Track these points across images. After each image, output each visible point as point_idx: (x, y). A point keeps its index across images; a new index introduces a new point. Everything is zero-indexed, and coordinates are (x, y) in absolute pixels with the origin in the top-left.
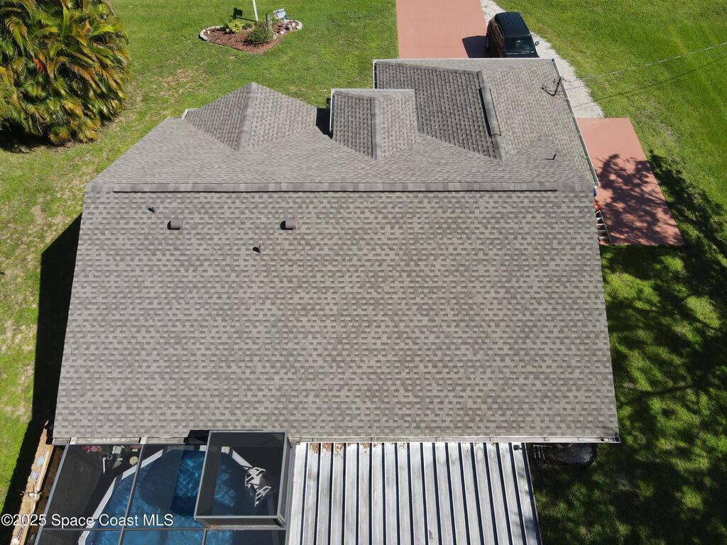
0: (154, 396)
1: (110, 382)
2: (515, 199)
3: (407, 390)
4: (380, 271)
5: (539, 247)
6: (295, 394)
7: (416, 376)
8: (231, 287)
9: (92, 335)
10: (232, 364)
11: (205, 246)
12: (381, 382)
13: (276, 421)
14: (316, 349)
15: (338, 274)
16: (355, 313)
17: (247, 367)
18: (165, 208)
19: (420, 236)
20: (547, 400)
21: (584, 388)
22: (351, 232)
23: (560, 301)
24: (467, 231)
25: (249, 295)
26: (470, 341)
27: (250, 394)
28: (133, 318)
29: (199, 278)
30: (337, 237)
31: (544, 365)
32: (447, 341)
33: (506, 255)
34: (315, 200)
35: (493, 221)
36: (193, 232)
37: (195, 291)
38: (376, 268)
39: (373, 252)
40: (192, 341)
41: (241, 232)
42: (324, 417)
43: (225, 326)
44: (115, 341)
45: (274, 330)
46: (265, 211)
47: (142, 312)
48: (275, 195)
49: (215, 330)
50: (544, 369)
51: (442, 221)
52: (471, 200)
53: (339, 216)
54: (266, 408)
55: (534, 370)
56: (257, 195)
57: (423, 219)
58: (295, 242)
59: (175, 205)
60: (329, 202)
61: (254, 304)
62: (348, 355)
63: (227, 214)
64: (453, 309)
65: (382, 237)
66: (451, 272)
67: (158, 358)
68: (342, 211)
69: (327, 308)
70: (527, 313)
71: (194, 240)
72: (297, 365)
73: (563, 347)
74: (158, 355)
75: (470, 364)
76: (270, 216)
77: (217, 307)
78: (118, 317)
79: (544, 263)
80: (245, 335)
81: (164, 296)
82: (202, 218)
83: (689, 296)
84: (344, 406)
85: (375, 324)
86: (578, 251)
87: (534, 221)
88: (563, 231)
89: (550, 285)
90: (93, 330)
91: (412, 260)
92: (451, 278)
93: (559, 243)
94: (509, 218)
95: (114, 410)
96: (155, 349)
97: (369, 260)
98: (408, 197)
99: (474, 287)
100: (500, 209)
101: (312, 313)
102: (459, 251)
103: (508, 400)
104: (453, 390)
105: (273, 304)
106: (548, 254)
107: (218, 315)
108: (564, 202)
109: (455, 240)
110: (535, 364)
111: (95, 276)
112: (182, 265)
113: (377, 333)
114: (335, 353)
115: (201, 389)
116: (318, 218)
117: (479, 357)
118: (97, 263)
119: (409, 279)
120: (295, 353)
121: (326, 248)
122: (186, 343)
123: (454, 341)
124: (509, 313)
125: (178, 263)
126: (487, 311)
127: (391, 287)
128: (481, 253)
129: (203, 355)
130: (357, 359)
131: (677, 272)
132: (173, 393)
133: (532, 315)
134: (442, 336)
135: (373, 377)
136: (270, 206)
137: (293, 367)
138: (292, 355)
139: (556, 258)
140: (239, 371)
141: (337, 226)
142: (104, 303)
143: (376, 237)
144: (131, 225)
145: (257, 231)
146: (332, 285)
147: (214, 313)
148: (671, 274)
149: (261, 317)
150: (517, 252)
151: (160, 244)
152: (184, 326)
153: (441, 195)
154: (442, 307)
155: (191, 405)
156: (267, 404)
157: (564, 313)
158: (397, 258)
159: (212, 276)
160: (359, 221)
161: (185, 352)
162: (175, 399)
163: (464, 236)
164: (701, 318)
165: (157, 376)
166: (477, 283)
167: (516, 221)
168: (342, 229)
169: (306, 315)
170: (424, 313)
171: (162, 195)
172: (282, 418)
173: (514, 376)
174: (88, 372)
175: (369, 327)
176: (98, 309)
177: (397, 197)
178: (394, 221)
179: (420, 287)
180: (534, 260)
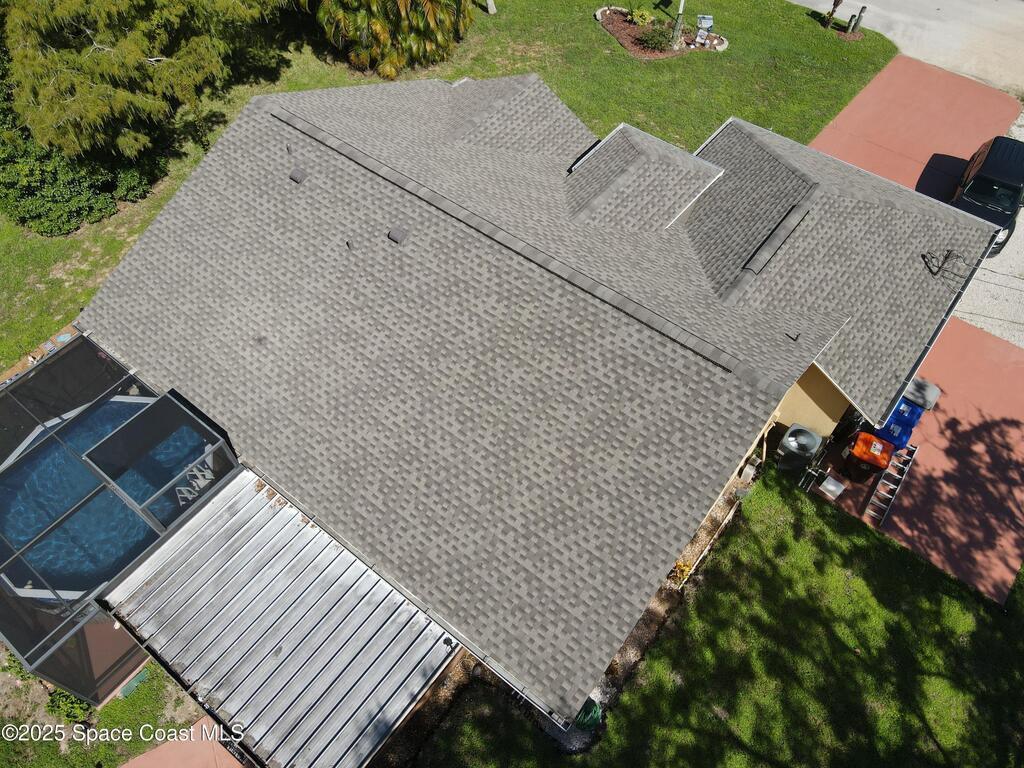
0: (168, 334)
1: (146, 297)
2: (668, 351)
3: (380, 490)
4: (450, 342)
5: (653, 429)
6: (278, 416)
7: (401, 482)
8: (301, 270)
9: (164, 245)
10: (248, 349)
11: (308, 213)
12: (362, 463)
13: (244, 432)
14: (328, 384)
15: (406, 319)
16: (392, 371)
17: (258, 360)
18: (302, 154)
19: (521, 329)
20: (519, 615)
21: (574, 635)
22: (452, 279)
23: (627, 512)
24: (579, 355)
25: (310, 288)
26: (486, 485)
27: (242, 388)
28: (202, 249)
29: (280, 243)
30: (434, 277)
31: (548, 572)
32: (461, 467)
33: (604, 412)
34: (442, 224)
35: (620, 362)
36: (308, 193)
37: (269, 254)
38: (448, 336)
39: (458, 317)
40: (233, 303)
41: (350, 217)
42: (286, 460)
43: (268, 306)
44: (175, 262)
45: (307, 339)
46: (386, 208)
47: (213, 248)
48: (408, 197)
49: (258, 304)
50: (544, 577)
51: (560, 326)
52: (612, 321)
53: (453, 255)
54: (245, 413)
55: (532, 570)
56: (391, 187)
57: (539, 311)
58: (390, 258)
59: (312, 156)
60: (454, 234)
61: (308, 300)
62: (354, 412)
63: (350, 192)
64: (494, 435)
65: (481, 305)
66: (525, 392)
67: (195, 301)
68: (460, 251)
69: (370, 348)
70: (576, 498)
71: (302, 202)
72: (301, 388)
73: (587, 568)
74: (198, 297)
75: (466, 510)
76: (387, 216)
77: (275, 282)
78: (192, 240)
79: (643, 452)
80: (279, 327)
81: (241, 242)
82: (325, 183)
83: (939, 674)
84: (311, 462)
85: (402, 397)
86: (698, 465)
87: (672, 393)
88: (699, 428)
89: (630, 483)
90: (167, 240)
91: (492, 351)
92: (519, 399)
93: (682, 440)
94: (643, 370)
95: (131, 326)
96: (199, 290)
97: (447, 323)
98: (542, 276)
99: (537, 426)
100: (639, 353)
101: (352, 344)
102: (551, 373)
103: (476, 581)
104: (426, 526)
105: (325, 311)
106: (657, 445)
107: (271, 291)
108: (729, 392)
109: (556, 358)
110: (538, 564)
111: (202, 190)
112: (276, 222)
113: (397, 407)
114: (343, 400)
115: (207, 355)
116: (431, 245)
117: (481, 509)
118: (212, 178)
119: (473, 371)
120: (308, 375)
121: (415, 282)
122: (226, 302)
123: (469, 472)
124: (555, 483)
125: (274, 217)
126: (530, 464)
127: (448, 368)
128: (576, 391)
129: (232, 323)
130: (359, 422)
131: (952, 633)
132: (184, 343)
133: (580, 504)
134: (461, 457)
135: (360, 452)
136: (395, 206)
137: (296, 388)
138: (304, 375)
139: (664, 455)
140: (249, 359)
141: (443, 266)
142: (192, 220)
143: (473, 301)
144: (262, 156)
145: (364, 226)
146: (391, 327)
147: (270, 287)
148: (937, 628)
149: (304, 318)
150: (620, 418)
151: (273, 189)
152: (236, 283)
153: (581, 295)
154: (485, 425)
155: (189, 365)
156: (248, 410)
157: (621, 529)
158: (478, 338)
159: (293, 248)
160: (469, 272)
161: (220, 310)
162: (181, 350)
163: (571, 359)
164: (930, 716)
165: (183, 317)
166: (544, 425)
167: (648, 379)
168: (447, 271)
169: (344, 343)
170: (461, 418)
171: (308, 140)
172: (251, 433)
173: (504, 560)
174: (137, 277)
175: (394, 395)
176: (183, 222)
177: (530, 269)
178: (506, 294)
179: (478, 387)
180: (634, 441)
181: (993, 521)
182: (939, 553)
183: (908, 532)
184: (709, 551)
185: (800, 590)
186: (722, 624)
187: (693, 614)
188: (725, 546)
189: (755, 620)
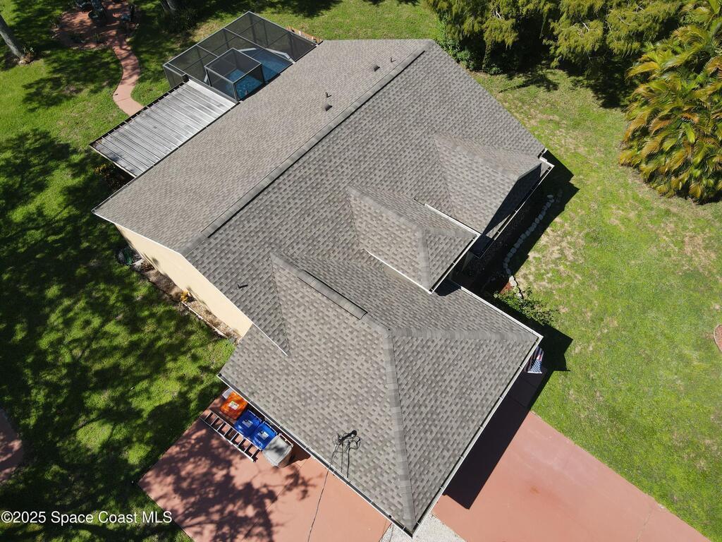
15: (282, 124)
22: (297, 132)
30: (300, 126)
32: (205, 159)
41: (346, 92)
53: (309, 129)
73: (144, 204)
79: (181, 211)
85: (245, 134)
88: (181, 226)
89: (170, 209)
93: (179, 222)
94: (219, 203)
97: (274, 137)
99: (210, 176)
100: (228, 200)
101: (277, 113)
106: (181, 214)
113: (241, 134)
114: (252, 119)
116: (318, 120)
118: (385, 46)
119: (246, 151)
123: (201, 162)
134: (209, 158)
141: (305, 127)
146: (280, 121)
155: (289, 75)
156: (261, 96)
168: (302, 129)
173: (161, 181)
175: (247, 132)
181: (192, 500)
182: (177, 453)
183: (194, 437)
184: (200, 319)
185: (170, 365)
186: (159, 322)
187: (167, 308)
188: (202, 328)
189: (159, 338)
